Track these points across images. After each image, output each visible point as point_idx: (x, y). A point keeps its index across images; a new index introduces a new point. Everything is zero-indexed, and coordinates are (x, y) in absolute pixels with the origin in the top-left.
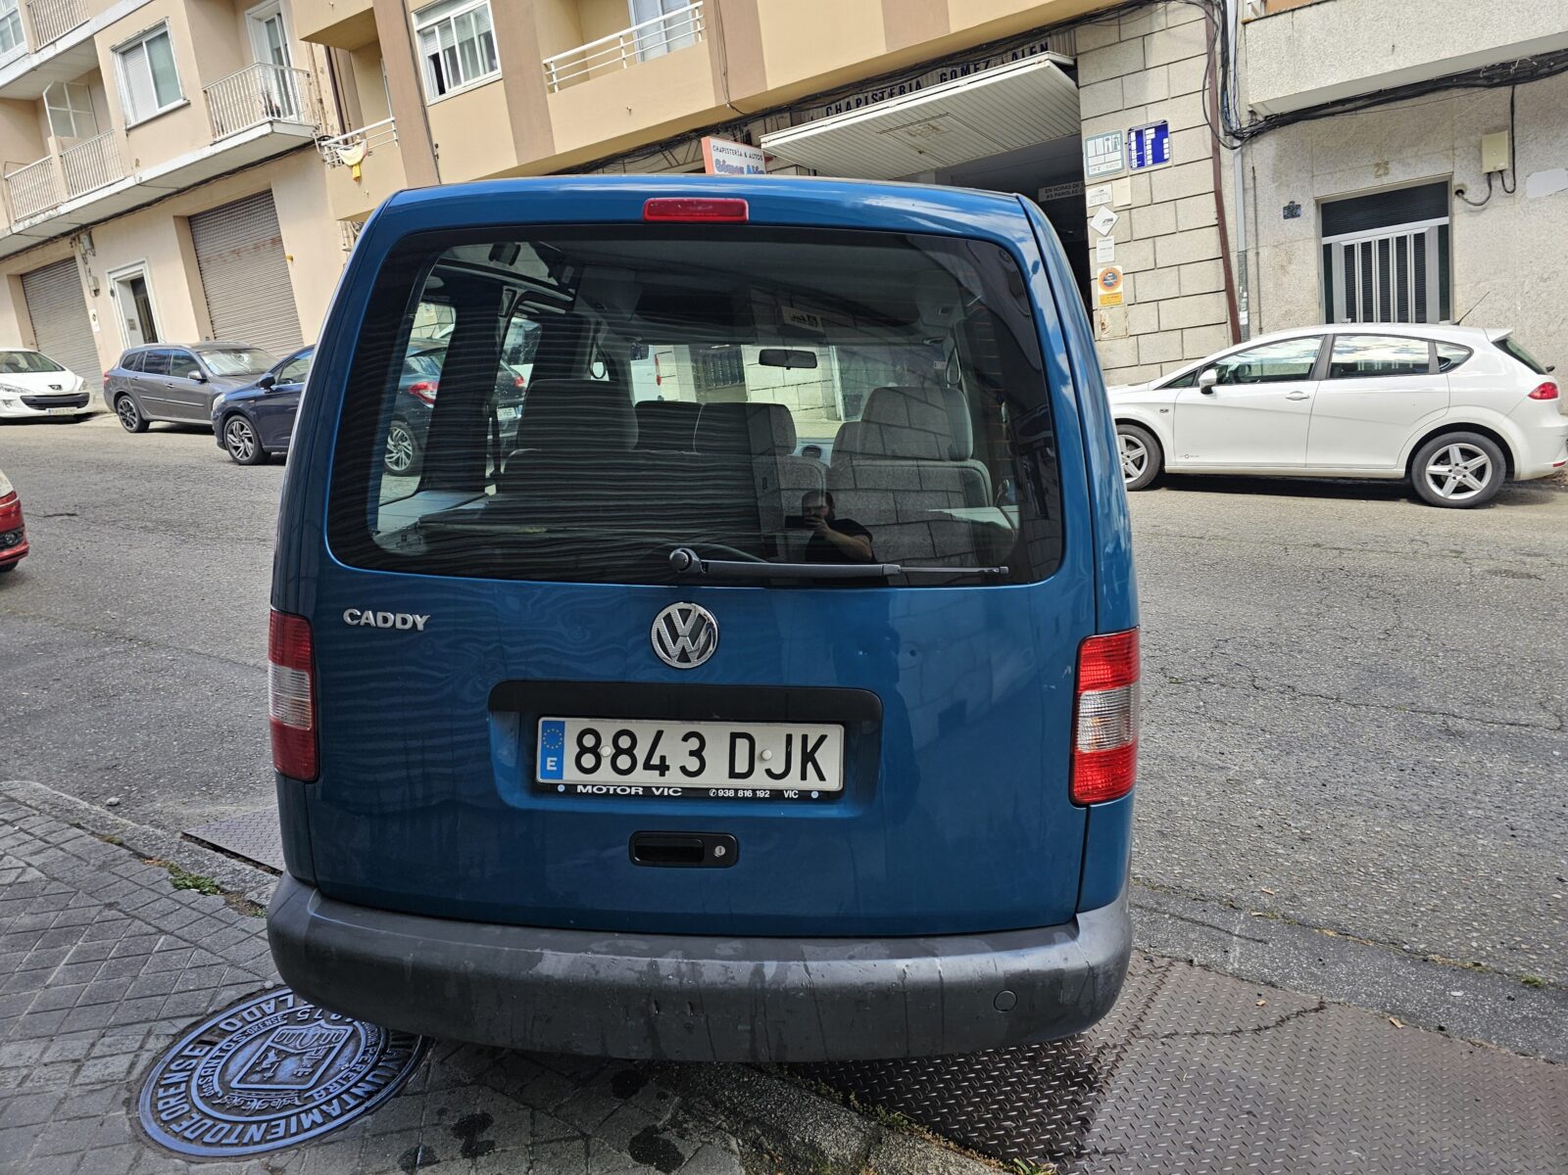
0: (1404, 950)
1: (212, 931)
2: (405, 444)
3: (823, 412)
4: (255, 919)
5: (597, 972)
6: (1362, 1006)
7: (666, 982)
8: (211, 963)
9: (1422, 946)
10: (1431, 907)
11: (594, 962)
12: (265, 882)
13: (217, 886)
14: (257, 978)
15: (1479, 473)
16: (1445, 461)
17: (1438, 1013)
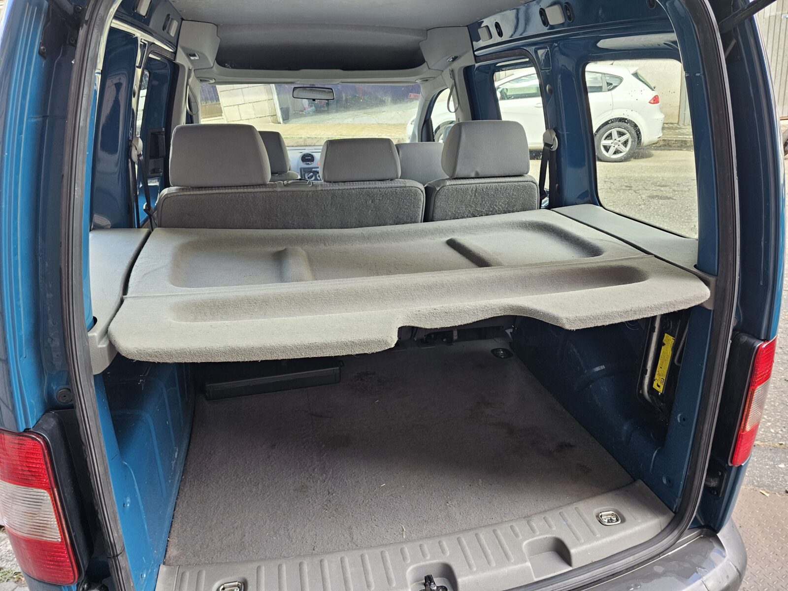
3: (270, 119)
15: (625, 143)
16: (610, 138)
17: (780, 482)
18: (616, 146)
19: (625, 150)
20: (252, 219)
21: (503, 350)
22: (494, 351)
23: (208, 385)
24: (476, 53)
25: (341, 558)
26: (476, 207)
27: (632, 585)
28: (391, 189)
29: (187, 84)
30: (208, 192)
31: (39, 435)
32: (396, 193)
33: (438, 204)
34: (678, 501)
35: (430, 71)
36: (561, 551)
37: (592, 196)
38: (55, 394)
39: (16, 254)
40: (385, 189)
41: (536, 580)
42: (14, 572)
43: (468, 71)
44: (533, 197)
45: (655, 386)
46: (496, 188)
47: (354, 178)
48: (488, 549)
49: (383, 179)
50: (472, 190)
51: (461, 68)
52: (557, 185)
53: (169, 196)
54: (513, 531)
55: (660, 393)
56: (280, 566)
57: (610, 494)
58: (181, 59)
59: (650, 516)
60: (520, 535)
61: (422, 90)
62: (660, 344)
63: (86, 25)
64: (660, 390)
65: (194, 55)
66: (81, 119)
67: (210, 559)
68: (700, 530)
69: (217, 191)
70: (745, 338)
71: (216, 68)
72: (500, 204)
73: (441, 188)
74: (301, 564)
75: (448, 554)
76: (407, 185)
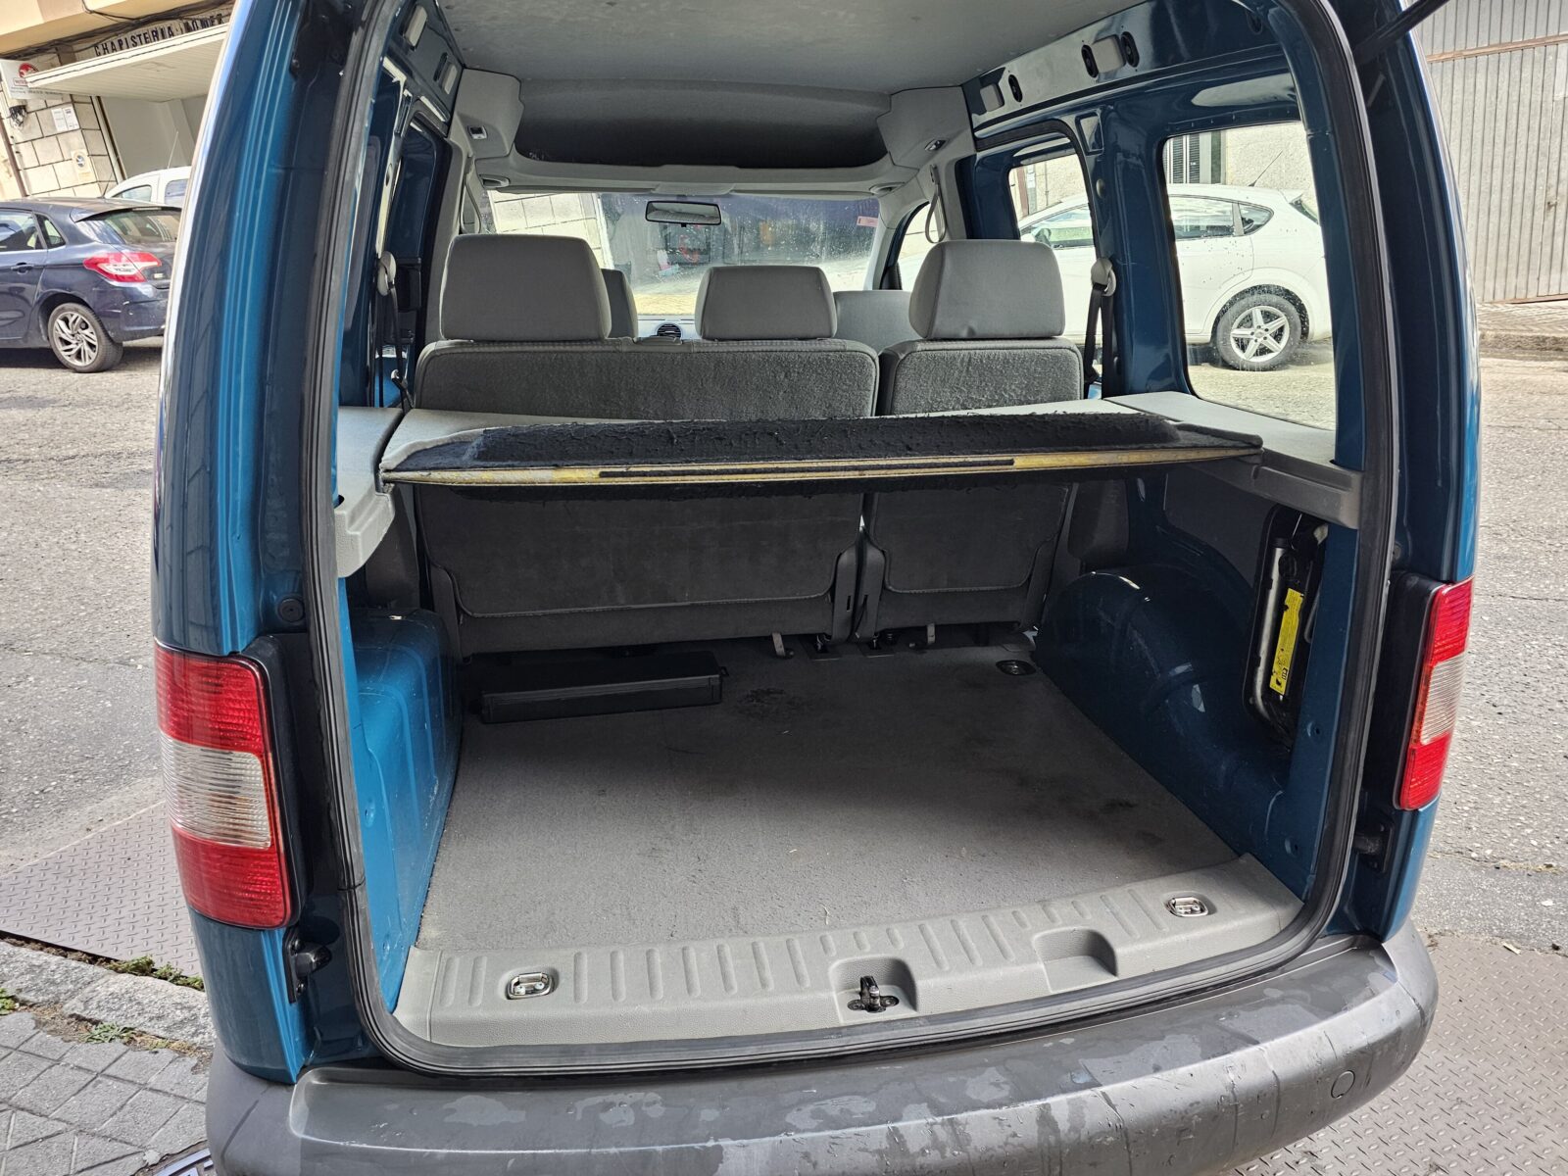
0: (1473, 859)
1: (30, 1077)
2: (87, 332)
4: (93, 1047)
5: (815, 1165)
6: (1470, 933)
7: (920, 1160)
8: (45, 1134)
9: (1489, 852)
10: (1472, 805)
11: (806, 1148)
12: (87, 979)
13: (12, 997)
14: (130, 1149)
15: (1278, 336)
16: (1249, 324)
17: (1543, 930)
18: (1260, 340)
19: (1278, 348)
20: (576, 400)
21: (1018, 663)
22: (1003, 665)
23: (485, 696)
24: (977, 134)
25: (718, 947)
26: (969, 392)
27: (1224, 1014)
28: (820, 354)
29: (464, 183)
30: (503, 349)
31: (252, 661)
32: (828, 361)
33: (901, 384)
34: (1311, 879)
35: (898, 169)
36: (1100, 951)
37: (1178, 376)
38: (276, 609)
39: (238, 371)
40: (809, 354)
41: (1052, 992)
42: (122, 1028)
43: (963, 167)
44: (1070, 375)
45: (1273, 684)
46: (1006, 358)
47: (756, 333)
48: (970, 941)
49: (804, 336)
50: (962, 361)
51: (953, 160)
52: (1116, 359)
53: (438, 354)
54: (1018, 919)
55: (1281, 697)
56: (613, 955)
57: (1193, 874)
58: (457, 137)
59: (1260, 905)
60: (1028, 924)
61: (881, 209)
62: (1281, 607)
63: (363, 27)
64: (1281, 690)
65: (479, 131)
66: (348, 170)
67: (495, 943)
68: (1351, 937)
69: (520, 348)
70: (1414, 581)
71: (515, 159)
72: (1013, 387)
73: (907, 355)
74: (649, 953)
75: (902, 945)
76: (848, 348)
